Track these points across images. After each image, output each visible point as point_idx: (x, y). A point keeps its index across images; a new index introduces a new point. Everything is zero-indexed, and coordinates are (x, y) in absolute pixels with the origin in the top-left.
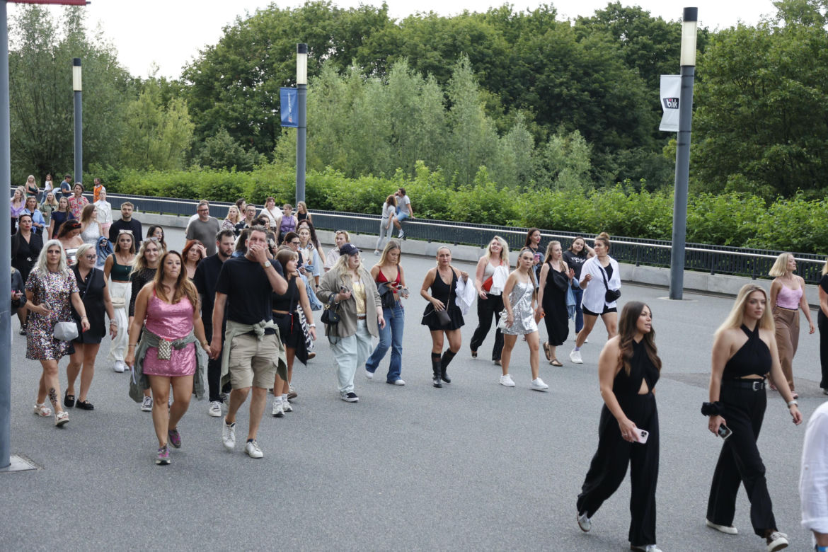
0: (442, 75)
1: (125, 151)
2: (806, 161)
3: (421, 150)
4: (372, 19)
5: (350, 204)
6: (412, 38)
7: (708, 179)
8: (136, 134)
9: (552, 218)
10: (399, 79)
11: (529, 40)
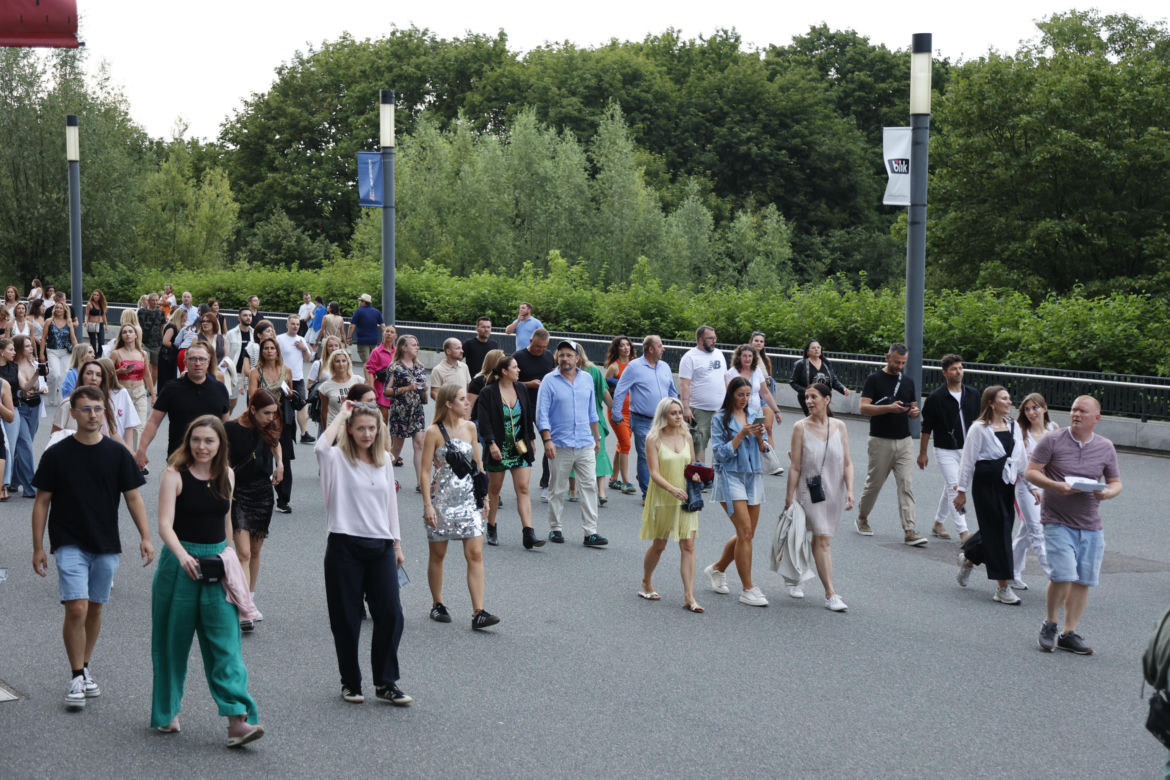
0: (584, 130)
1: (142, 244)
2: (1087, 242)
3: (557, 235)
4: (484, 53)
5: (458, 312)
6: (540, 79)
7: (953, 268)
8: (157, 220)
9: (738, 328)
10: (525, 136)
11: (704, 79)
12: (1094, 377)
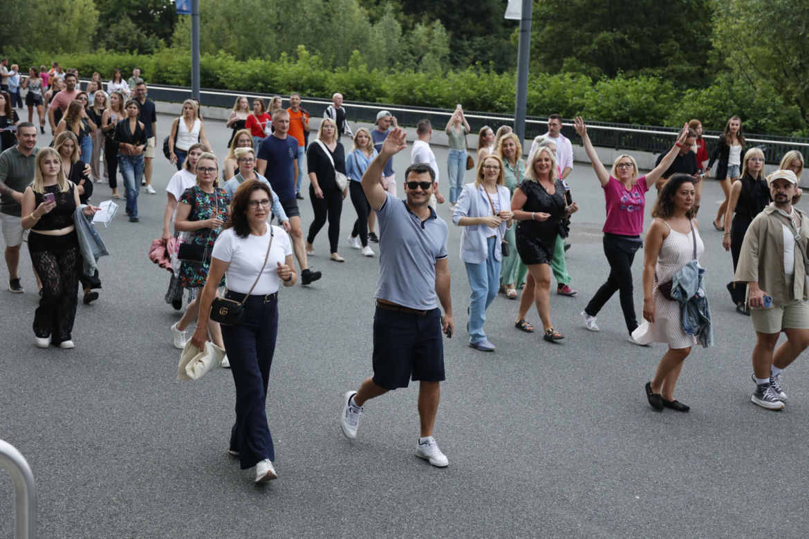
1: (36, 35)
2: (628, 46)
3: (304, 37)
5: (240, 84)
7: (547, 62)
8: (45, 20)
9: (415, 96)
12: (627, 127)
